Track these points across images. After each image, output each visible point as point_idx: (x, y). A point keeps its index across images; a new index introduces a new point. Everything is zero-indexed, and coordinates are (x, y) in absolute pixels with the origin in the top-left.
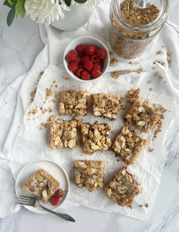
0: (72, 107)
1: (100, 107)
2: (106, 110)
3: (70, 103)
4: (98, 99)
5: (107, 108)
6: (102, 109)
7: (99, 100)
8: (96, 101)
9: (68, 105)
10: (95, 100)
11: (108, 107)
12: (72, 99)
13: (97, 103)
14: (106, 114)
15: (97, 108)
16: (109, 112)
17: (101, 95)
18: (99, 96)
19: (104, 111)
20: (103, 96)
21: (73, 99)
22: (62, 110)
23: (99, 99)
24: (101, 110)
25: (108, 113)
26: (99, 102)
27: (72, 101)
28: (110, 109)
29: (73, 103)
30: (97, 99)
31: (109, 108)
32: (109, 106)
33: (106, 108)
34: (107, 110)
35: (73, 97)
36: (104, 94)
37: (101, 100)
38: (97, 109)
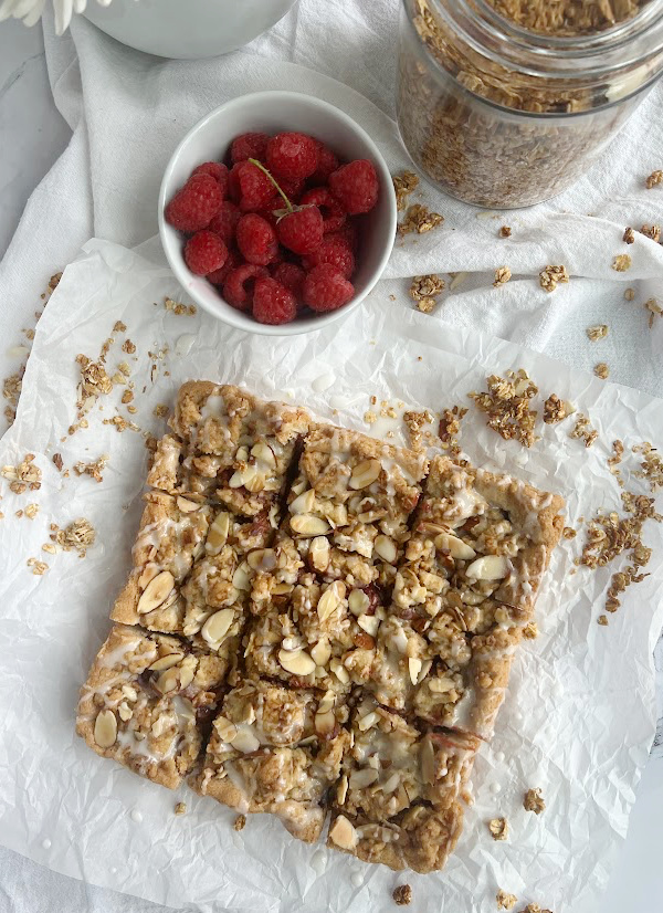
0: (211, 468)
1: (324, 494)
2: (351, 514)
3: (211, 447)
4: (323, 454)
5: (359, 509)
6: (335, 506)
7: (328, 462)
8: (313, 464)
9: (200, 454)
10: (308, 455)
11: (364, 502)
12: (222, 433)
13: (314, 472)
14: (351, 535)
15: (312, 499)
16: (363, 528)
17: (342, 437)
18: (329, 443)
19: (341, 516)
20: (347, 445)
21: (228, 434)
22: (163, 479)
23: (327, 453)
24: (327, 508)
25: (357, 534)
26: (327, 470)
27: (220, 443)
28: (371, 514)
29: (221, 449)
30: (317, 456)
31: (367, 509)
32: (372, 500)
33: (352, 504)
34: (355, 514)
35: (230, 424)
36: (356, 437)
37: (336, 460)
38: (307, 501)
